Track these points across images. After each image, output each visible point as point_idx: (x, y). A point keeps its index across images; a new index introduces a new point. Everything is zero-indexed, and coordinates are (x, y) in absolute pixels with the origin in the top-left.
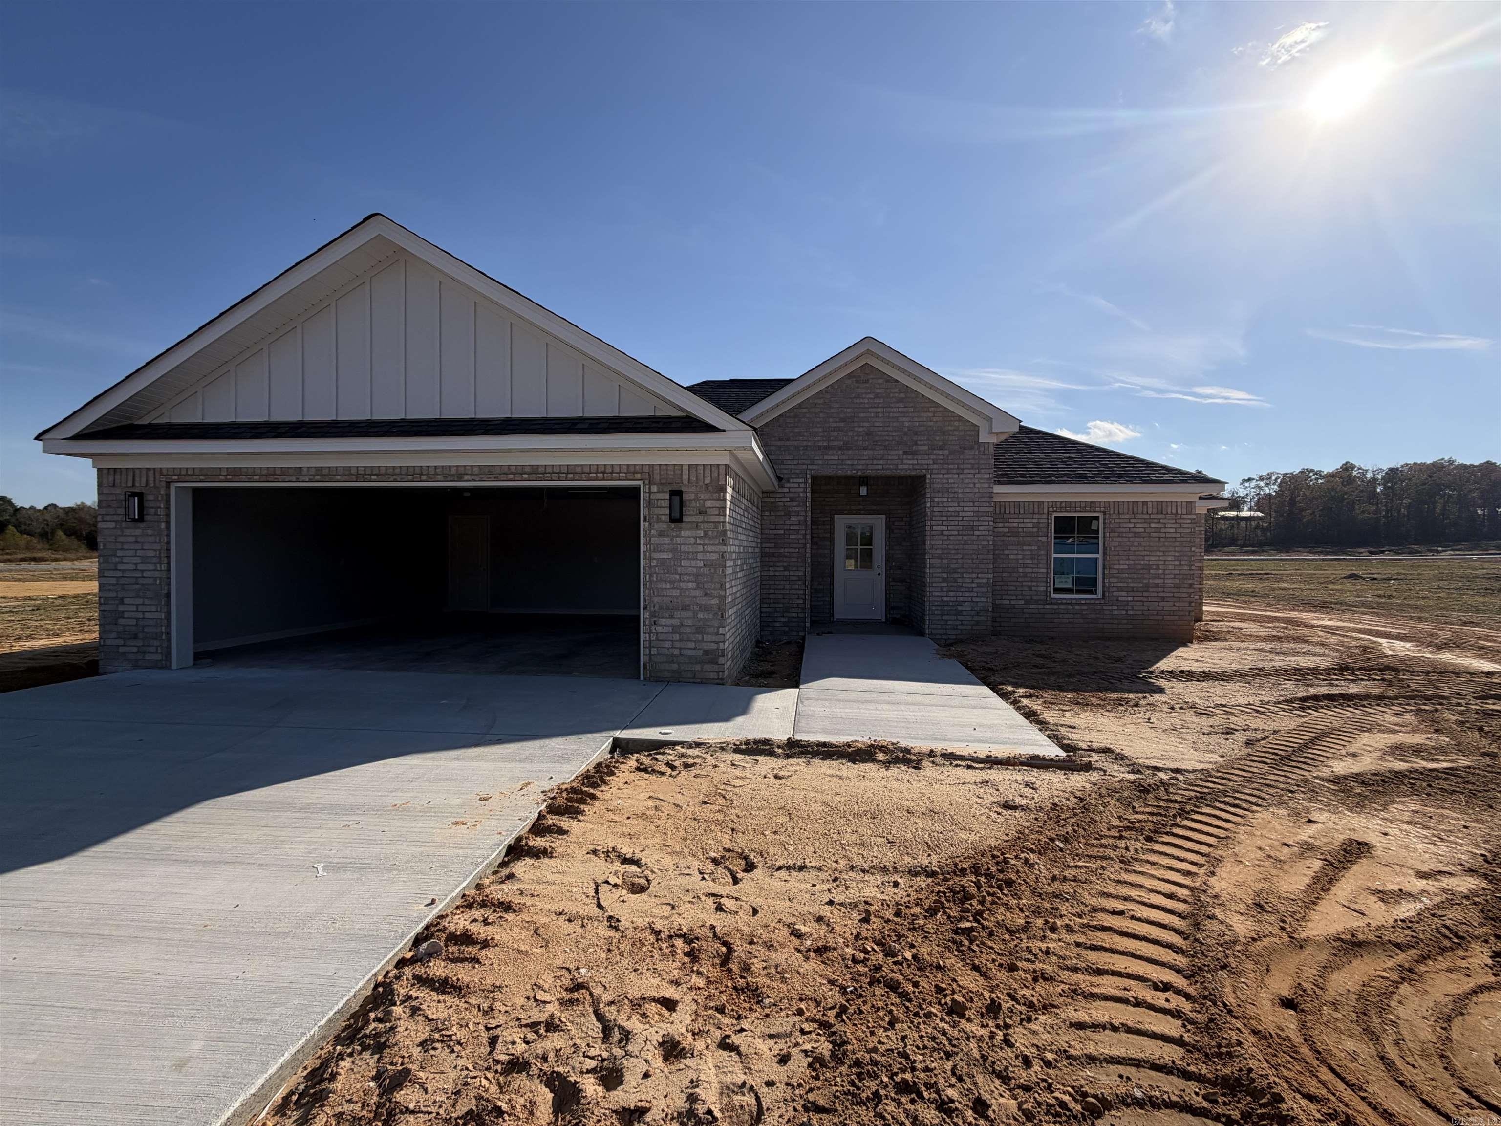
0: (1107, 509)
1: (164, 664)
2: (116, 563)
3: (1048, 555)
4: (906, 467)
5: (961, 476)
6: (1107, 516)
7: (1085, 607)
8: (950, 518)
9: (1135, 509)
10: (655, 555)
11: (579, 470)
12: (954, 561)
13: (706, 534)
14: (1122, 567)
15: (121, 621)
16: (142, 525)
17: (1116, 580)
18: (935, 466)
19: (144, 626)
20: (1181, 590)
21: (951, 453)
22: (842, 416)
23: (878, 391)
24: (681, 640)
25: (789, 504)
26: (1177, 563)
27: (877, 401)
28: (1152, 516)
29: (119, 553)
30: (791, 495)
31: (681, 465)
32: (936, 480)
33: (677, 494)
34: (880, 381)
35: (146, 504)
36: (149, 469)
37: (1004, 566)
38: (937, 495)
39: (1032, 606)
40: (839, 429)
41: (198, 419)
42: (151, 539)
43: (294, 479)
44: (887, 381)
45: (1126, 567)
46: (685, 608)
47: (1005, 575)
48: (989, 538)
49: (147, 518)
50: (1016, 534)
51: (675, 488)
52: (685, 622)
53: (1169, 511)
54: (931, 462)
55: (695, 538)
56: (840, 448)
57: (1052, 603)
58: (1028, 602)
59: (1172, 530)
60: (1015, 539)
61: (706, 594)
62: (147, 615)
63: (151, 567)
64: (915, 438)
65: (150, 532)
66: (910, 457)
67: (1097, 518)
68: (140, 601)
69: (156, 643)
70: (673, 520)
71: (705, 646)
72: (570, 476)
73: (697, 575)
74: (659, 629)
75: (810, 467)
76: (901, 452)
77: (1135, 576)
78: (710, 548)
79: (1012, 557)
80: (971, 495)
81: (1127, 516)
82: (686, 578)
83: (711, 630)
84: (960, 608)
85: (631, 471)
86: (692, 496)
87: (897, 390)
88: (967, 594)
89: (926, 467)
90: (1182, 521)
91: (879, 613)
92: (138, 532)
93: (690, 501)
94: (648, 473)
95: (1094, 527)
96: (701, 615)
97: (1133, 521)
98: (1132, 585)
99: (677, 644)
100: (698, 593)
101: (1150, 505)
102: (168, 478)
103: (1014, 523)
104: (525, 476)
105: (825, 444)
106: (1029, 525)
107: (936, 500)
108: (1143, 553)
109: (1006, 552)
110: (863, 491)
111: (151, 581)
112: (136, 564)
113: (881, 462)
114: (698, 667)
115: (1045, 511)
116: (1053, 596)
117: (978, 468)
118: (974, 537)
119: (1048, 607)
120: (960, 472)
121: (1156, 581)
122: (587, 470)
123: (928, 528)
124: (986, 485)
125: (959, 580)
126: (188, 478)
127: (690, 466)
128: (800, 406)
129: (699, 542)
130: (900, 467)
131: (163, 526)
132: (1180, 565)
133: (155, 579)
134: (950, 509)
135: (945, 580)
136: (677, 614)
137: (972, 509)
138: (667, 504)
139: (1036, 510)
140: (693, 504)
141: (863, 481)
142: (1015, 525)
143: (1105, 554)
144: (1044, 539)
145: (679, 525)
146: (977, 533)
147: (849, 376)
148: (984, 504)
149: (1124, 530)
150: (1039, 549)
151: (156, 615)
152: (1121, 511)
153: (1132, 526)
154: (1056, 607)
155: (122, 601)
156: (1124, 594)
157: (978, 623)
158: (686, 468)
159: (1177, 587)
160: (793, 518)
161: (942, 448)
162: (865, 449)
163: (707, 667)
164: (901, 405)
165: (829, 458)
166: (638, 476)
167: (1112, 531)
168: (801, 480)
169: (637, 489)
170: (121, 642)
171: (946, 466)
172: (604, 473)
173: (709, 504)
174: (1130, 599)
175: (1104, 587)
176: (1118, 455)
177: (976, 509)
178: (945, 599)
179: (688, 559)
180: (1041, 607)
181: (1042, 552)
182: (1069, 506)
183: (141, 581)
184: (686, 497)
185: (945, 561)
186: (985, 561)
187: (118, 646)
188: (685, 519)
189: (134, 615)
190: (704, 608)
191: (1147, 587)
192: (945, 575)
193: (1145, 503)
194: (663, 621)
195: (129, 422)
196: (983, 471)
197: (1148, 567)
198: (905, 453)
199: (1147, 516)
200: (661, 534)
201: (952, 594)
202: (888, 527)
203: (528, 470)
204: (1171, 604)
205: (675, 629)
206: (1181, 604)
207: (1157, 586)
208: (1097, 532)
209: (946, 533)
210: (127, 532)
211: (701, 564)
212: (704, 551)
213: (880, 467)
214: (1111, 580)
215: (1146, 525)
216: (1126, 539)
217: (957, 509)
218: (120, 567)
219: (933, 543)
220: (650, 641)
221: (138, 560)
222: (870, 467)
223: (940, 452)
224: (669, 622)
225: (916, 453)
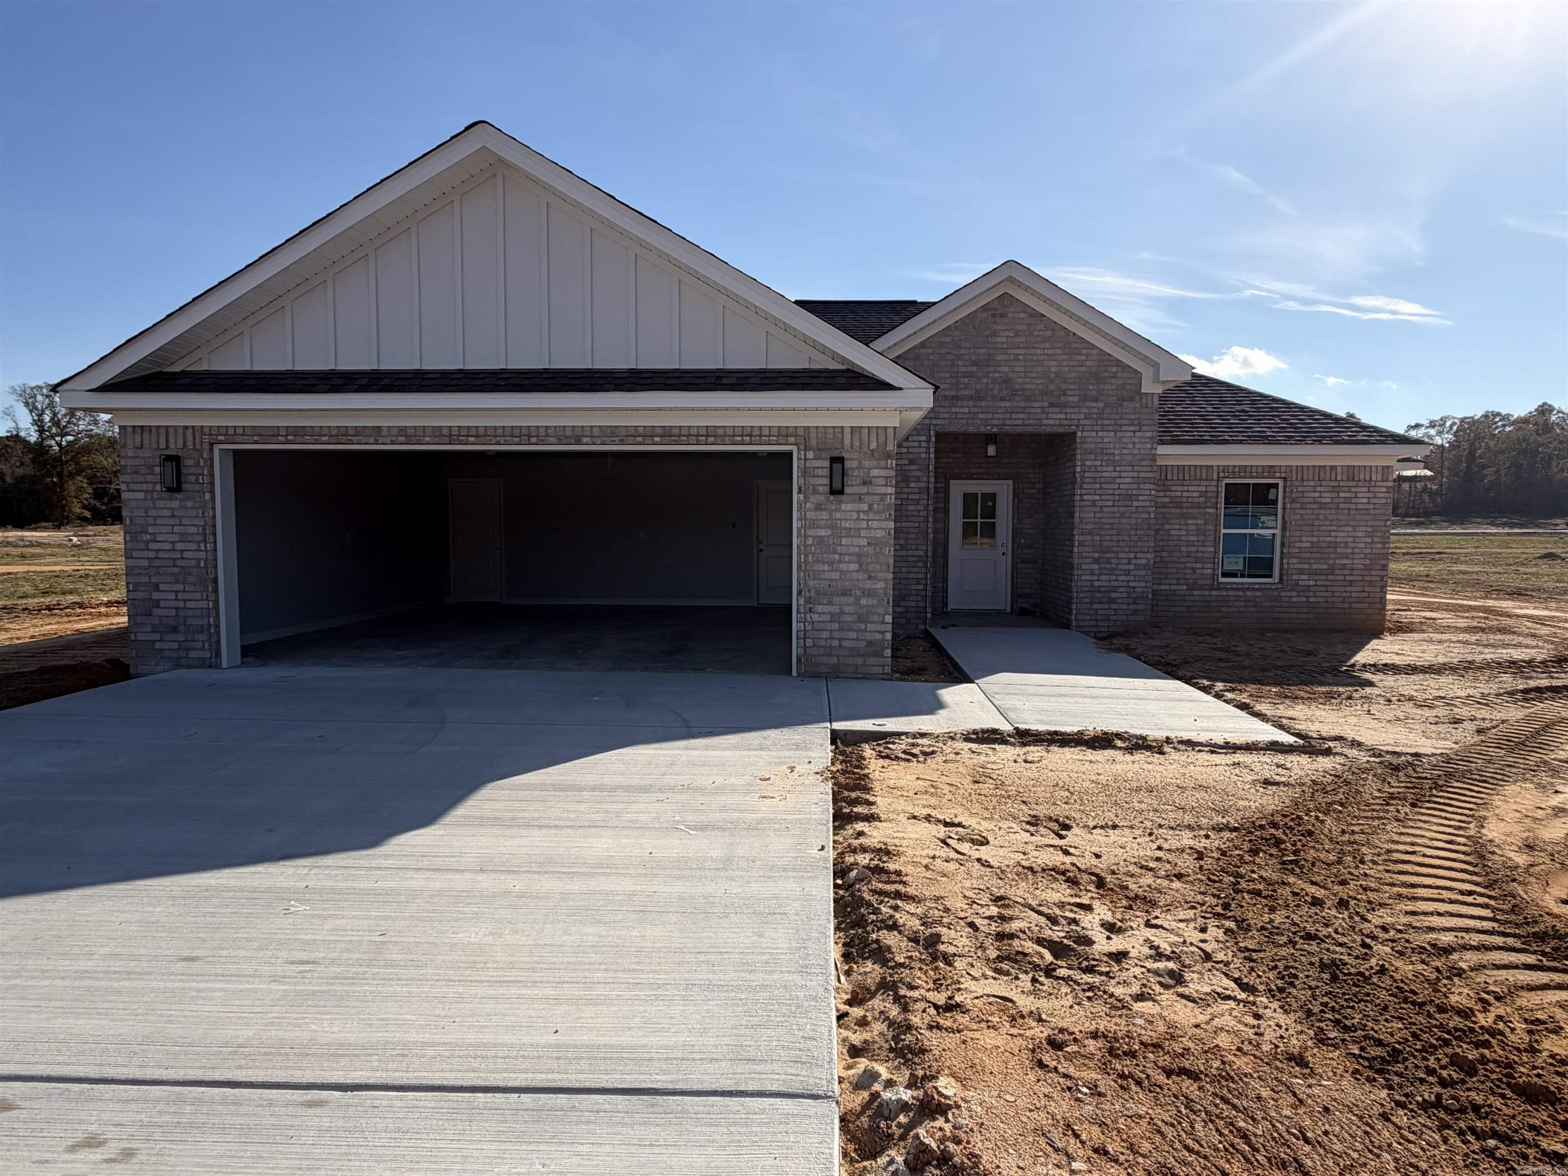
0: (1290, 474)
1: (213, 663)
2: (147, 542)
3: (1217, 530)
4: (1051, 422)
5: (1119, 434)
6: (1288, 483)
7: (1259, 594)
8: (1105, 486)
9: (1322, 475)
10: (811, 532)
11: (720, 432)
12: (1108, 538)
13: (870, 507)
14: (1304, 545)
15: (156, 611)
16: (179, 496)
17: (1295, 561)
18: (1088, 422)
19: (185, 618)
20: (1373, 573)
21: (1107, 405)
22: (974, 358)
23: (1018, 327)
24: (841, 629)
25: (908, 468)
26: (1369, 540)
27: (1017, 340)
28: (1342, 484)
29: (151, 530)
30: (910, 456)
31: (842, 428)
32: (1088, 438)
33: (837, 460)
34: (1022, 315)
35: (184, 471)
36: (186, 428)
37: (1164, 543)
38: (1088, 457)
39: (1195, 593)
40: (970, 375)
41: (245, 366)
42: (191, 513)
43: (372, 440)
44: (1031, 316)
45: (1309, 545)
46: (845, 593)
47: (1165, 554)
48: (1151, 509)
49: (184, 486)
50: (1179, 505)
51: (836, 454)
52: (846, 609)
53: (1362, 477)
54: (1082, 416)
55: (858, 512)
56: (971, 398)
57: (1219, 589)
58: (1191, 588)
59: (1365, 501)
60: (1178, 511)
61: (870, 578)
62: (189, 604)
63: (193, 546)
64: (1063, 386)
65: (189, 504)
66: (1057, 410)
67: (1276, 486)
68: (180, 587)
69: (201, 637)
70: (833, 492)
71: (868, 636)
72: (711, 439)
73: (859, 556)
74: (816, 617)
75: (934, 422)
76: (1046, 404)
77: (1319, 556)
78: (875, 524)
79: (1173, 532)
80: (1129, 458)
81: (1312, 483)
82: (847, 558)
83: (876, 618)
84: (1113, 595)
85: (783, 433)
86: (855, 464)
87: (1042, 327)
88: (1123, 578)
89: (1076, 422)
90: (1376, 489)
91: (1004, 602)
92: (175, 504)
93: (852, 469)
94: (803, 436)
95: (1271, 496)
96: (864, 602)
97: (1318, 489)
98: (1315, 567)
99: (836, 635)
100: (861, 576)
101: (1339, 469)
102: (213, 436)
103: (1177, 491)
104: (657, 439)
105: (953, 393)
106: (1195, 494)
107: (1088, 463)
108: (1329, 528)
109: (1167, 527)
110: (991, 450)
111: (193, 563)
112: (173, 543)
113: (1022, 416)
114: (859, 661)
115: (1215, 477)
116: (1222, 580)
117: (1140, 425)
118: (1133, 509)
119: (1214, 593)
120: (1118, 428)
121: (1344, 561)
122: (730, 432)
123: (1077, 498)
124: (1149, 446)
125: (1113, 561)
126: (240, 439)
127: (851, 427)
128: (922, 345)
129: (862, 516)
130: (1045, 422)
131: (208, 496)
132: (1373, 542)
133: (199, 560)
134: (1104, 474)
135: (1096, 561)
136: (837, 600)
137: (1130, 474)
138: (826, 472)
139: (1204, 475)
140: (856, 473)
141: (992, 438)
142: (1178, 494)
143: (1284, 529)
144: (1212, 511)
145: (839, 497)
146: (1135, 504)
147: (984, 308)
148: (1145, 469)
149: (1308, 500)
150: (1206, 524)
151: (204, 604)
152: (1305, 477)
153: (1317, 495)
154: (1224, 593)
155: (156, 587)
156: (1306, 577)
157: (1135, 612)
158: (847, 431)
159: (1369, 568)
160: (912, 485)
161: (1096, 400)
162: (1002, 399)
163: (872, 660)
164: (1048, 345)
165: (957, 410)
166: (792, 440)
167: (1293, 501)
168: (923, 438)
169: (789, 455)
170: (157, 636)
171: (1100, 422)
172: (751, 436)
173: (874, 472)
174: (1312, 583)
175: (1281, 569)
176: (1302, 408)
177: (1135, 474)
178: (1096, 584)
179: (849, 536)
180: (1207, 593)
181: (1210, 527)
182: (1244, 470)
183: (180, 563)
184: (847, 464)
185: (1096, 538)
186: (1146, 538)
187: (154, 642)
188: (847, 490)
189: (173, 604)
190: (868, 593)
191: (1332, 570)
192: (1096, 555)
193: (1333, 468)
194: (820, 608)
195: (159, 369)
196: (1144, 428)
197: (1334, 545)
198: (1052, 405)
199: (1336, 484)
200: (818, 508)
201: (1103, 578)
202: (1015, 495)
203: (658, 431)
204: (1360, 589)
205: (835, 618)
206: (1372, 589)
207: (1344, 567)
208: (1275, 502)
209: (1099, 503)
210: (160, 504)
211: (864, 542)
212: (868, 528)
213: (1020, 422)
214: (1291, 561)
215: (1333, 495)
216: (1309, 511)
217: (1114, 474)
218: (153, 546)
219: (1083, 515)
220: (805, 631)
221: (176, 538)
222: (1008, 422)
223: (1094, 404)
224: (827, 609)
225: (1064, 405)
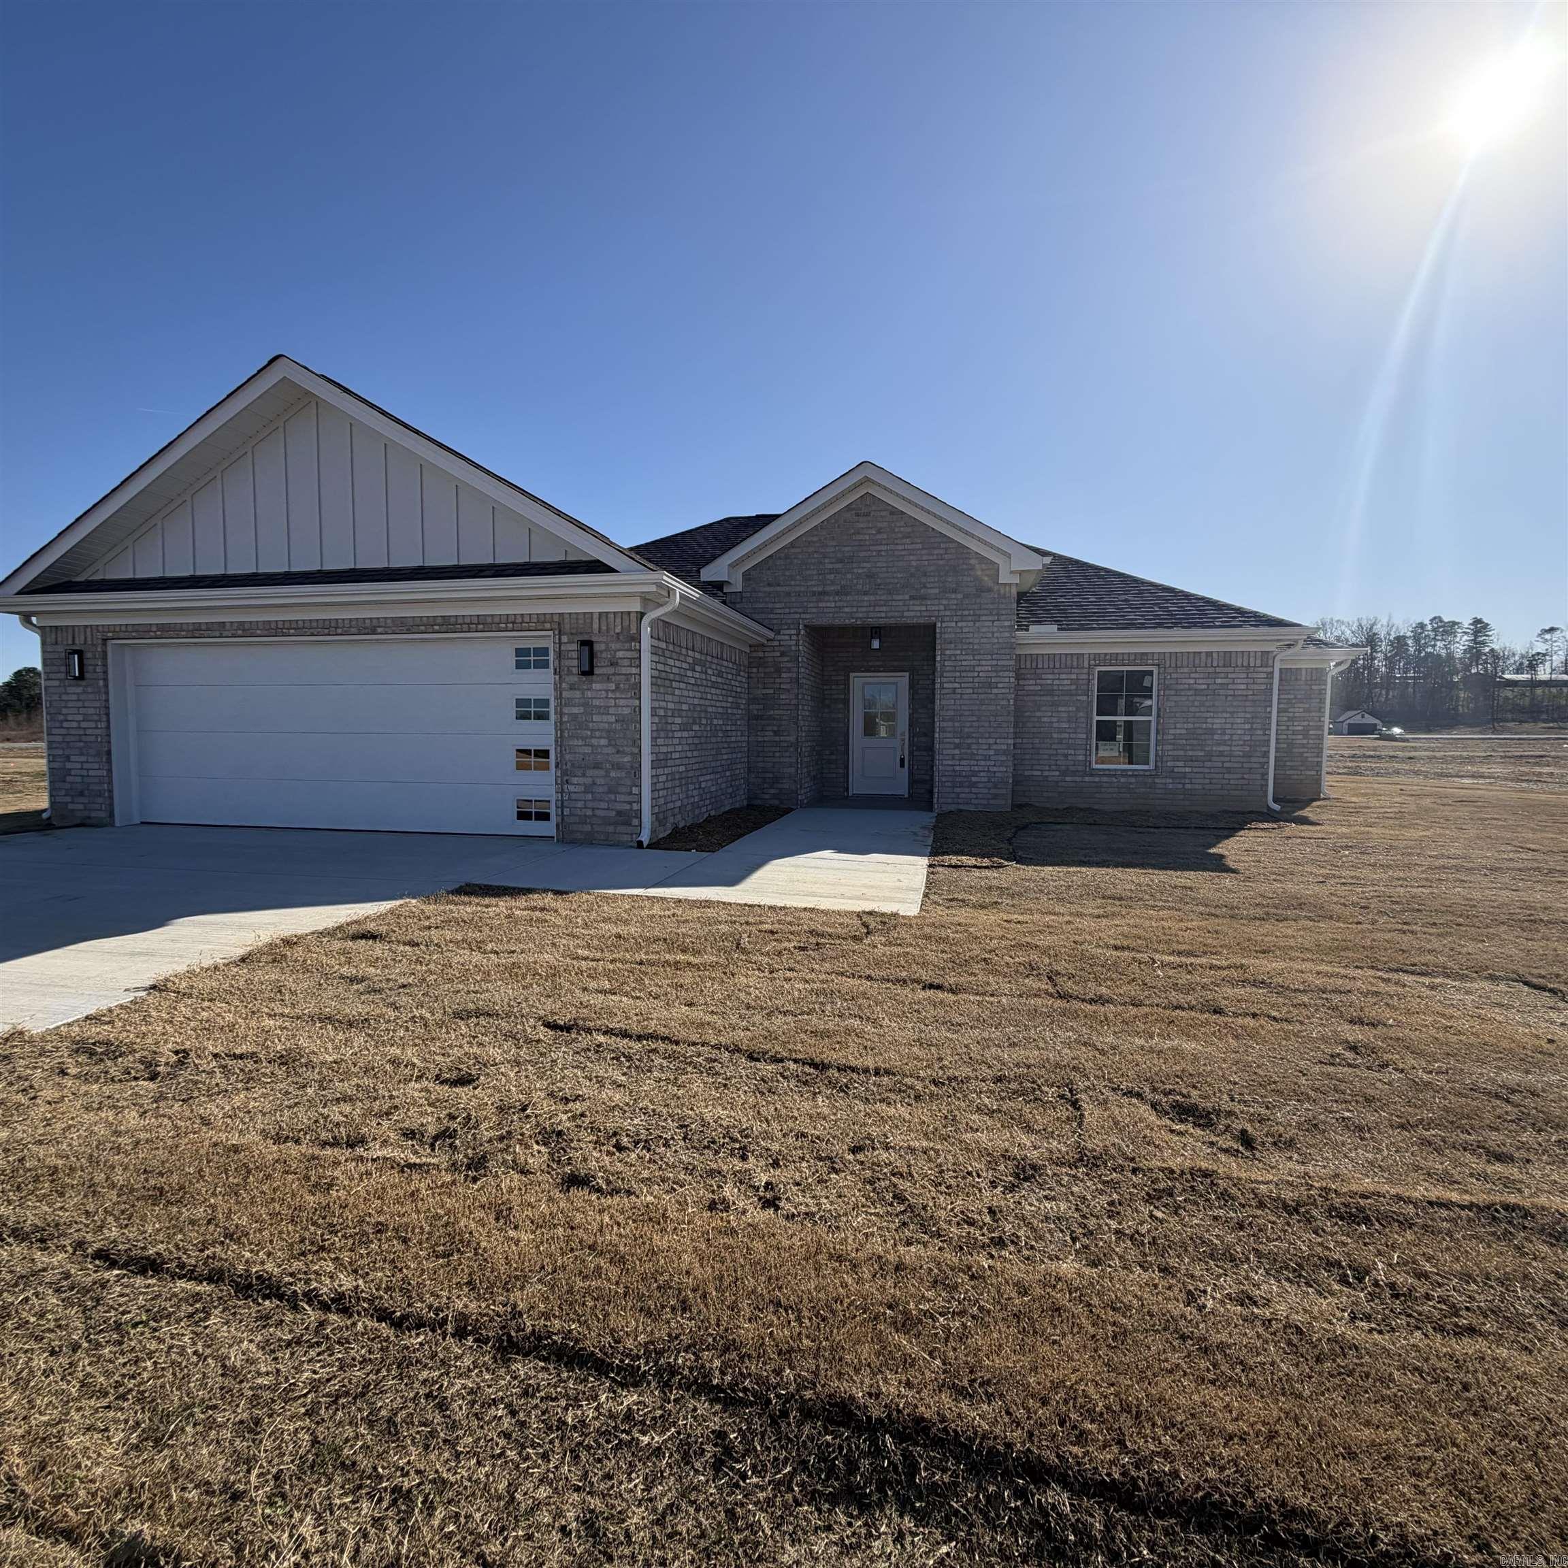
0: (1163, 661)
1: (108, 821)
2: (62, 722)
3: (1089, 718)
4: (912, 614)
5: (977, 624)
6: (1162, 670)
7: (1133, 780)
8: (964, 674)
9: (1197, 662)
10: (566, 710)
11: (489, 620)
12: (968, 724)
13: (617, 687)
14: (1178, 731)
15: (69, 779)
16: (83, 683)
17: (1170, 747)
18: (948, 613)
19: (89, 784)
20: (1253, 760)
21: (966, 596)
22: (839, 555)
23: (879, 525)
24: (594, 800)
25: (780, 659)
26: (1247, 726)
27: (879, 537)
28: (1218, 670)
29: (64, 711)
30: (782, 649)
31: (592, 614)
32: (947, 629)
33: (588, 644)
34: (883, 513)
35: (85, 662)
36: (86, 626)
37: (1035, 730)
38: (949, 646)
39: (1068, 779)
40: (837, 571)
41: (130, 575)
42: (91, 696)
43: (217, 634)
44: (892, 513)
45: (1184, 732)
46: (597, 766)
47: (1037, 741)
48: (1009, 697)
49: (87, 675)
50: (1050, 693)
51: (586, 637)
52: (598, 781)
53: (1239, 664)
54: (942, 607)
55: (607, 691)
56: (837, 593)
57: (1092, 775)
58: (1064, 773)
59: (1243, 687)
60: (1049, 698)
61: (618, 752)
62: (91, 773)
63: (93, 725)
64: (923, 580)
65: (90, 690)
66: (917, 602)
67: (1151, 673)
68: (83, 759)
69: (100, 800)
70: (584, 673)
71: (619, 807)
72: (481, 627)
73: (608, 731)
74: (572, 788)
75: (803, 616)
76: (907, 597)
77: (1195, 742)
78: (622, 702)
79: (1045, 719)
80: (988, 646)
81: (1186, 670)
82: (597, 734)
83: (624, 790)
84: (974, 779)
85: (541, 620)
86: (603, 647)
87: (902, 524)
88: (983, 763)
89: (936, 613)
90: (1255, 675)
91: (903, 791)
92: (79, 690)
93: (601, 652)
94: (558, 622)
95: (1146, 683)
96: (613, 774)
97: (1193, 675)
98: (1190, 753)
99: (590, 804)
100: (610, 750)
101: (1215, 655)
102: (104, 635)
103: (1047, 679)
104: (437, 628)
105: (820, 589)
106: (1066, 682)
107: (948, 652)
108: (1205, 715)
109: (1038, 714)
110: (876, 644)
111: (93, 738)
112: (79, 722)
113: (884, 609)
114: (611, 829)
115: (1086, 665)
116: (1095, 766)
117: (997, 614)
118: (992, 696)
119: (1087, 779)
120: (977, 618)
121: (1221, 748)
123: (937, 686)
124: (1007, 634)
125: (974, 746)
126: (122, 635)
127: (600, 614)
128: (792, 545)
129: (610, 695)
130: (906, 614)
131: (101, 683)
132: (1252, 729)
133: (97, 736)
134: (964, 663)
135: (957, 746)
136: (590, 772)
137: (989, 663)
138: (575, 655)
139: (1075, 664)
140: (604, 655)
141: (873, 631)
142: (1049, 682)
143: (1159, 716)
144: (1085, 698)
145: (590, 677)
146: (995, 691)
147: (848, 508)
148: (1004, 657)
149: (1182, 687)
150: (1078, 710)
151: (99, 773)
152: (1179, 664)
153: (1192, 681)
154: (1097, 779)
155: (68, 758)
156: (1181, 764)
157: (996, 796)
158: (596, 617)
159: (1248, 755)
160: (784, 675)
161: (955, 591)
162: (866, 593)
163: (621, 829)
164: (908, 541)
165: (823, 605)
166: (548, 626)
167: (1167, 688)
168: (794, 632)
170: (68, 799)
171: (959, 613)
172: (513, 623)
173: (620, 654)
174: (1187, 770)
175: (1157, 755)
176: (1187, 595)
177: (994, 663)
178: (958, 768)
179: (599, 713)
180: (1078, 779)
181: (1081, 714)
182: (1114, 658)
183: (84, 738)
184: (597, 647)
185: (957, 724)
186: (1005, 725)
187: (67, 803)
188: (597, 671)
189: (79, 772)
190: (617, 766)
191: (1209, 756)
192: (957, 741)
193: (1209, 654)
194: (575, 780)
195: (66, 579)
196: (1003, 618)
197: (1211, 732)
198: (912, 598)
199: (1211, 670)
200: (572, 688)
201: (964, 763)
202: (911, 686)
204: (1239, 776)
205: (588, 788)
206: (1253, 776)
207: (1221, 754)
208: (1150, 689)
209: (959, 691)
210: (71, 690)
211: (613, 719)
212: (616, 706)
213: (883, 615)
214: (1166, 747)
215: (1209, 681)
216: (1184, 699)
217: (973, 663)
218: (65, 725)
219: (944, 702)
220: (562, 801)
221: (80, 718)
222: (871, 615)
223: (953, 596)
224: (581, 780)
225: (924, 598)
